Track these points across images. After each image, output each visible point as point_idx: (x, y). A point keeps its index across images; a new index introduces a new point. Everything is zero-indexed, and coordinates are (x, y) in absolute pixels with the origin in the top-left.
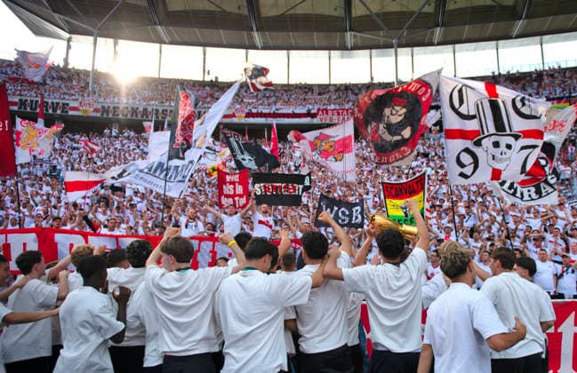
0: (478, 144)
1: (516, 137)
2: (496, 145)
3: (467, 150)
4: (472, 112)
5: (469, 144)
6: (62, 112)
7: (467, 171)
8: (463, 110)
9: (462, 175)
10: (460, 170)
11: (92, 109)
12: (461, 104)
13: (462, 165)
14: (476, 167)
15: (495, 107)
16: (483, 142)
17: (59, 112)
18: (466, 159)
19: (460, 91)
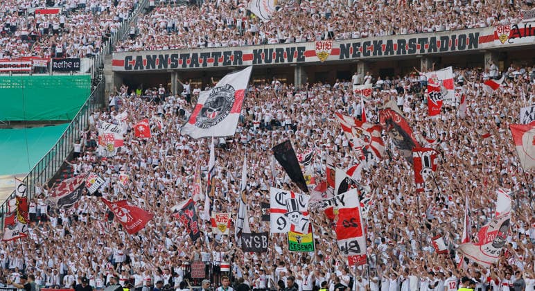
0: (286, 215)
1: (300, 213)
2: (293, 216)
3: (281, 217)
4: (284, 203)
5: (283, 215)
6: (298, 60)
7: (282, 226)
8: (281, 201)
9: (279, 228)
10: (279, 226)
11: (330, 51)
12: (280, 199)
13: (280, 224)
14: (285, 225)
15: (293, 201)
16: (289, 215)
17: (295, 60)
18: (281, 221)
19: (280, 195)
